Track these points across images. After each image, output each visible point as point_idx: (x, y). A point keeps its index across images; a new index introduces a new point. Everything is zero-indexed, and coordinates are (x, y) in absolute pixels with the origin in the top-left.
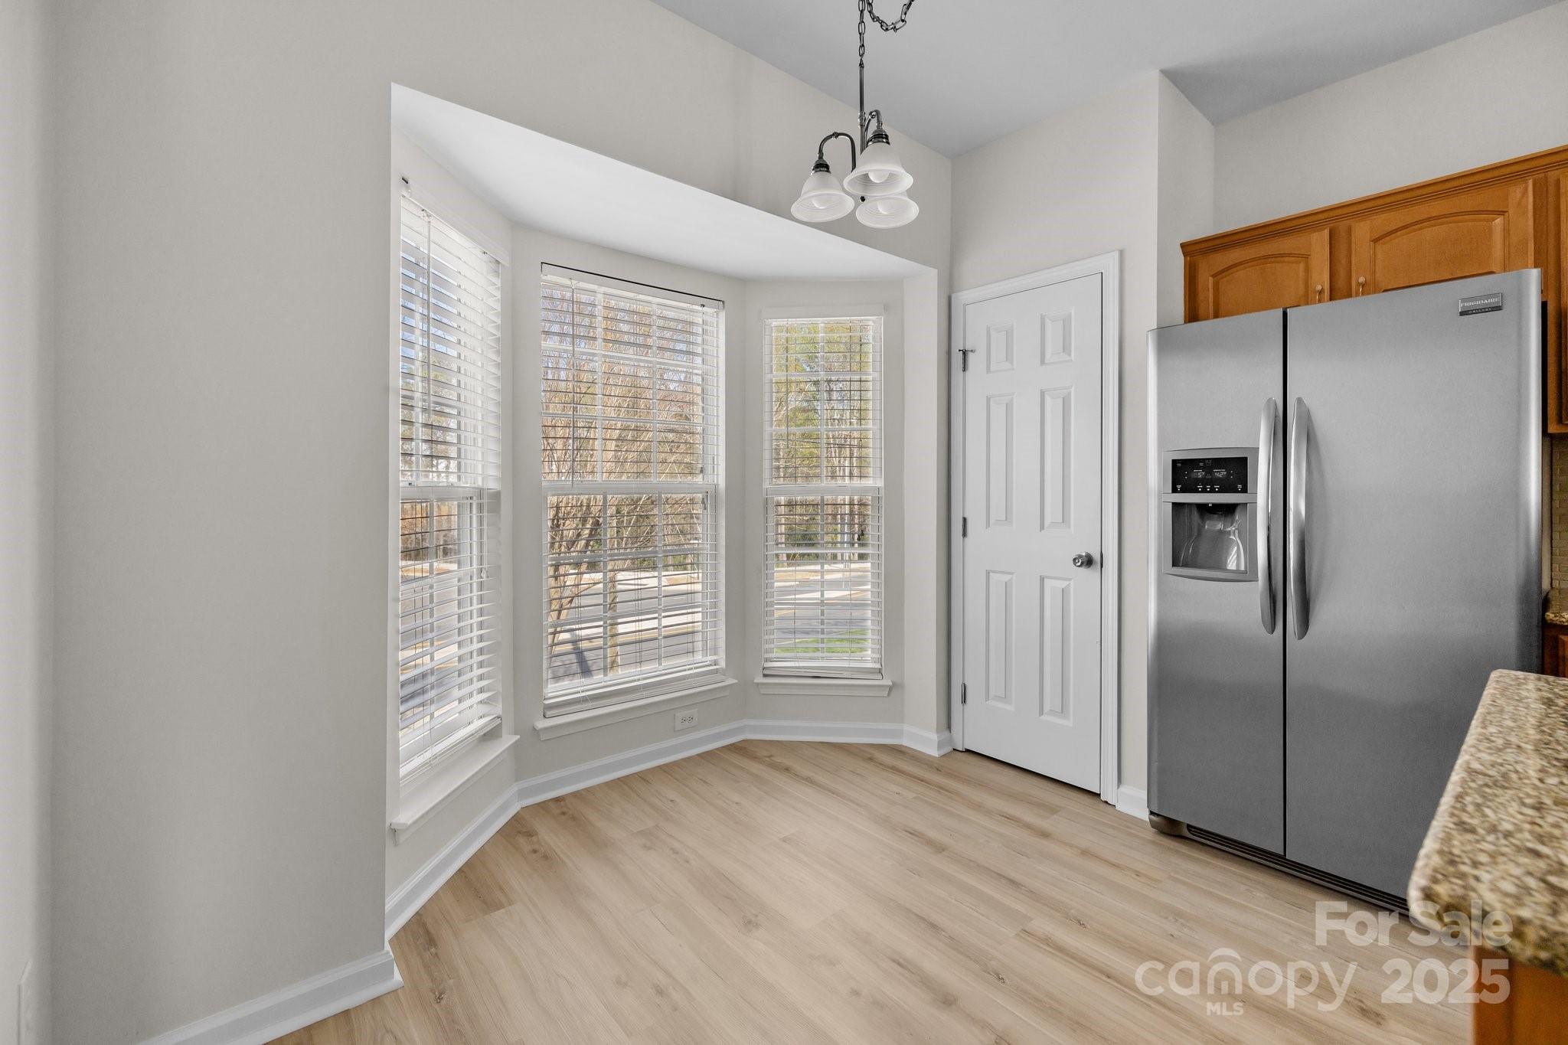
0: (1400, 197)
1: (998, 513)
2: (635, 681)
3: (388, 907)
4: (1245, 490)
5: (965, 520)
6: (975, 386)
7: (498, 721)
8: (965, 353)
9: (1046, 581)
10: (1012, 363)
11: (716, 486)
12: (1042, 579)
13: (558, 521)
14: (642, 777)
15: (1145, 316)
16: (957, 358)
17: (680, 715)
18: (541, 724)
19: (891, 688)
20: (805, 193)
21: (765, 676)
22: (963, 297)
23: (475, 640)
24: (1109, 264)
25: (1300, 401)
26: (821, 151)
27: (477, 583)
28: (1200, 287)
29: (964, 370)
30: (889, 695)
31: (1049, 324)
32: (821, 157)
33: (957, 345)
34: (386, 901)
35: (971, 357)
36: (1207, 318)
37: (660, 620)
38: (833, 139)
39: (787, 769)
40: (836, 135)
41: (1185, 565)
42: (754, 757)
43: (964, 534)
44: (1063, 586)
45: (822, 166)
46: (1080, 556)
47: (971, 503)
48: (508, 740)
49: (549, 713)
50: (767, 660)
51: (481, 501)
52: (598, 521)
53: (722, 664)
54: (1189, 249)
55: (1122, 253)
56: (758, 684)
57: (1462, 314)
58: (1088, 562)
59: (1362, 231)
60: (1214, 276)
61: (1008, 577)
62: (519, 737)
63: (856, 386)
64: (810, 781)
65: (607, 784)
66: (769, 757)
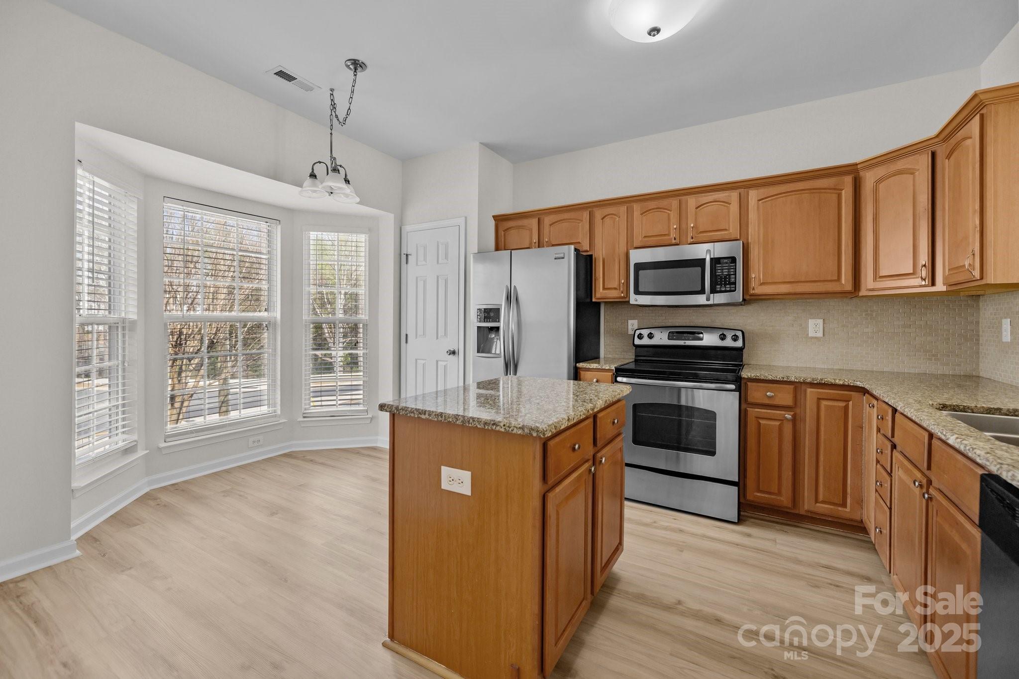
0: (547, 211)
1: (420, 332)
2: (224, 422)
3: (72, 526)
4: (499, 322)
5: (407, 335)
6: (412, 271)
7: (135, 443)
8: (407, 255)
9: (439, 362)
10: (426, 262)
11: (275, 318)
12: (437, 362)
13: (180, 342)
14: (227, 471)
15: (474, 248)
16: (404, 258)
17: (251, 439)
18: (163, 445)
19: (372, 419)
20: (305, 187)
21: (304, 417)
22: (407, 228)
23: (120, 420)
24: (461, 221)
25: (515, 287)
26: (313, 169)
27: (122, 383)
28: (499, 234)
29: (407, 264)
30: (370, 422)
31: (440, 246)
32: (313, 171)
33: (404, 251)
34: (72, 523)
35: (410, 257)
36: (501, 250)
37: (240, 389)
38: (318, 164)
39: (312, 461)
40: (320, 162)
41: (483, 352)
42: (295, 458)
43: (406, 342)
44: (445, 364)
45: (313, 176)
46: (450, 350)
47: (409, 327)
48: (141, 453)
49: (168, 440)
50: (305, 410)
51: (124, 325)
52: (213, 341)
53: (279, 412)
54: (498, 218)
55: (466, 218)
56: (300, 422)
57: (555, 259)
58: (453, 353)
59: (547, 220)
60: (504, 231)
61: (424, 361)
62: (148, 451)
63: (354, 268)
64: (322, 464)
65: (204, 476)
66: (304, 457)
